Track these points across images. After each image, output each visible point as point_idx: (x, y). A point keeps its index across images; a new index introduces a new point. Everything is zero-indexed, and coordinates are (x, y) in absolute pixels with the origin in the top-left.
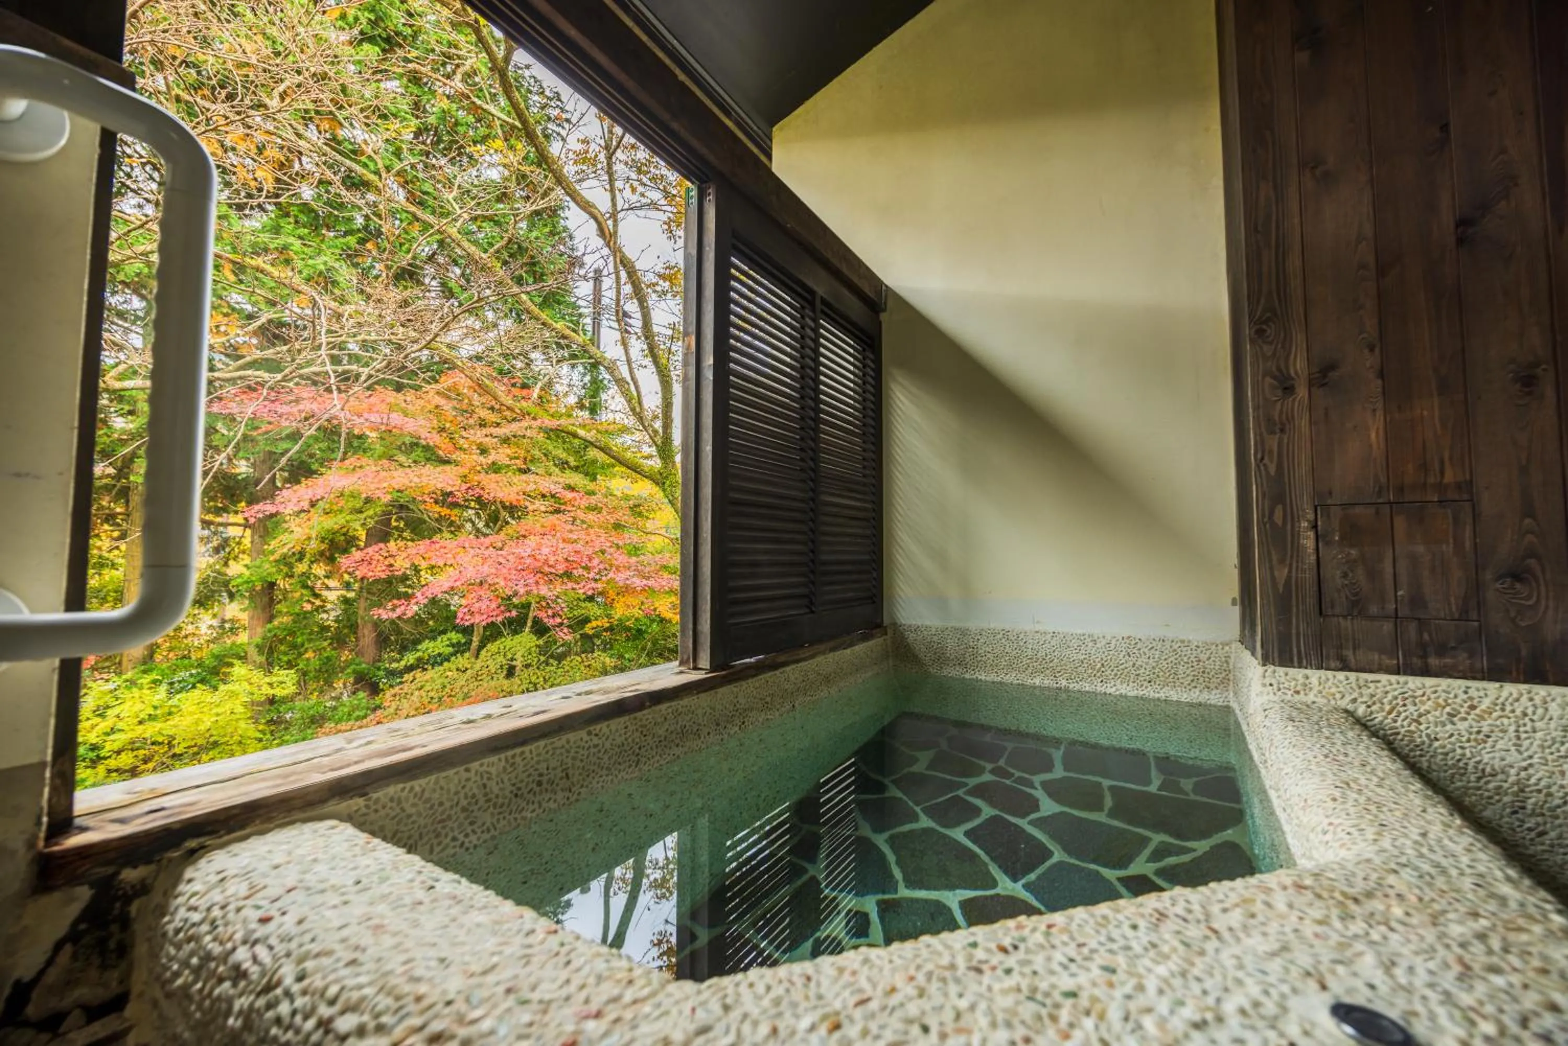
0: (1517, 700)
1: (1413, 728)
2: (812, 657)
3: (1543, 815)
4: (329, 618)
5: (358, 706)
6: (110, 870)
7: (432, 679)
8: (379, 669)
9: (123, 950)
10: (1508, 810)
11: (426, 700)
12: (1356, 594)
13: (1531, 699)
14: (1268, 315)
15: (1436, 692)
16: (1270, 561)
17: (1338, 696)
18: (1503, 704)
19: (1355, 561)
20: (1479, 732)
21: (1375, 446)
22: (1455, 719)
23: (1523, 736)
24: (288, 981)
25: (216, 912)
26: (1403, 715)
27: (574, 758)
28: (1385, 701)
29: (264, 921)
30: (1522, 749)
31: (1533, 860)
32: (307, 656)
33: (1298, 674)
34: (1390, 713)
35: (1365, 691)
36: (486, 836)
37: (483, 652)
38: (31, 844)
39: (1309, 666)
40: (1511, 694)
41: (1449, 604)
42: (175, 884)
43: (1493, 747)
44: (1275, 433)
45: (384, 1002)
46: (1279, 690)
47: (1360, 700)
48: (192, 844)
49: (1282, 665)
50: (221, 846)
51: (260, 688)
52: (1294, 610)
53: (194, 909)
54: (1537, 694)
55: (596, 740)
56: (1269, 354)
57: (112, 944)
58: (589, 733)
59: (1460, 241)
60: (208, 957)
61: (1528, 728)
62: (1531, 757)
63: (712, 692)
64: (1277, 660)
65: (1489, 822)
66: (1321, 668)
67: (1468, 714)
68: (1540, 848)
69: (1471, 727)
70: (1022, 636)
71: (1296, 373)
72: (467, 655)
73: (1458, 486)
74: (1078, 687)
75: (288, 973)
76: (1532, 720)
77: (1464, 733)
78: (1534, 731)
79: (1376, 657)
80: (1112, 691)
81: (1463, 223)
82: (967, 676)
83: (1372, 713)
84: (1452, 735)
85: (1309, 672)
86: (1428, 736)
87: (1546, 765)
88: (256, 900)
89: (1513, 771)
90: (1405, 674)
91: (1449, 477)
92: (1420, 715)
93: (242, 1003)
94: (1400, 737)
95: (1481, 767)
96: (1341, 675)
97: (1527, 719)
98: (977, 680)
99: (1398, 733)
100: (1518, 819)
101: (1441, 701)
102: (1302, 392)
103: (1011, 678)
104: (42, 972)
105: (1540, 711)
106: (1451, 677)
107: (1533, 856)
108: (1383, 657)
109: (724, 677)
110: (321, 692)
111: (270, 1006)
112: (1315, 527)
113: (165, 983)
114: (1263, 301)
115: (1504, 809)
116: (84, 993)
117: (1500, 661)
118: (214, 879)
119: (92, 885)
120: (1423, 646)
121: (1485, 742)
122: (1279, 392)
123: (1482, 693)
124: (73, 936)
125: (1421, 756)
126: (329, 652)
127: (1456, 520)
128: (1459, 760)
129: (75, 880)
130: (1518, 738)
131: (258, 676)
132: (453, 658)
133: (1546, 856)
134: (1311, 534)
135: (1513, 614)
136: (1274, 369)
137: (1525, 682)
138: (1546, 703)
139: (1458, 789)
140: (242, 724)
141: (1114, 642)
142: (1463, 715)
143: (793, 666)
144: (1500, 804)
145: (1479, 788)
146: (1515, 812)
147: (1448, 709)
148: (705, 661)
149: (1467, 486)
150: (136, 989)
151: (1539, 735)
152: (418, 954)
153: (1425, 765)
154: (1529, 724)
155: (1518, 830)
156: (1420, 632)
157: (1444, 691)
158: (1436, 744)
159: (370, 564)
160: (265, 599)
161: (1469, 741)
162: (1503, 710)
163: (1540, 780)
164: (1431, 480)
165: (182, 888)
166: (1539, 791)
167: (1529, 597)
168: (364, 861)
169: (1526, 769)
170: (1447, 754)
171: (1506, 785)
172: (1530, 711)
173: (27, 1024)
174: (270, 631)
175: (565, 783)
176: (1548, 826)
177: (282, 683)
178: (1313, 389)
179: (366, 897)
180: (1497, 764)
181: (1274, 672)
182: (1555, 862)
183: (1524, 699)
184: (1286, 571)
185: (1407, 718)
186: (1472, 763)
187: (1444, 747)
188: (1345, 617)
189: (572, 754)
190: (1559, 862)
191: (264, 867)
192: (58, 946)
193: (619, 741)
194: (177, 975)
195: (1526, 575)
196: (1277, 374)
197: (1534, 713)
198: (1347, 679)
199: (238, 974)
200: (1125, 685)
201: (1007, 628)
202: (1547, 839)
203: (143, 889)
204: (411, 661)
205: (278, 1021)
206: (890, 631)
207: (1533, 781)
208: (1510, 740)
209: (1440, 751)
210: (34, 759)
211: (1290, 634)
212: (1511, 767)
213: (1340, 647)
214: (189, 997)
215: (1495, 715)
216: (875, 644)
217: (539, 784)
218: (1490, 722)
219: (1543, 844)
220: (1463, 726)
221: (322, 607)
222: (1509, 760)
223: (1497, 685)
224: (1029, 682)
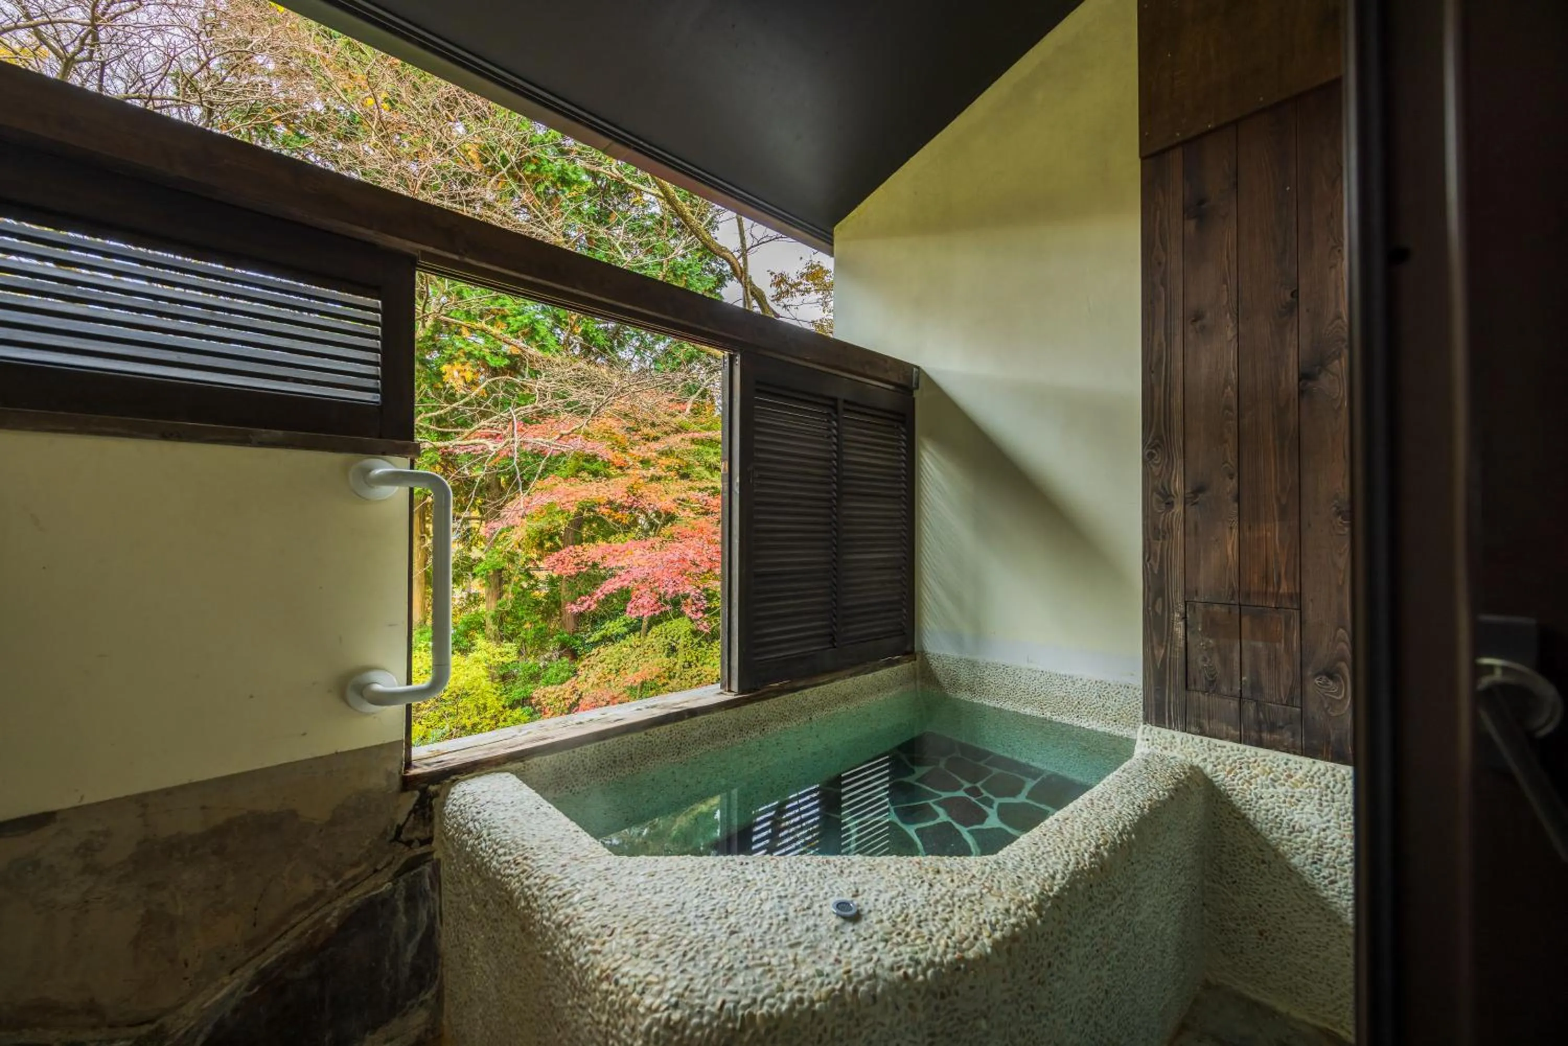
0: (1324, 774)
1: (1245, 787)
2: (832, 681)
3: (1335, 867)
4: (541, 593)
5: (563, 668)
6: (426, 785)
7: (611, 655)
8: (577, 638)
9: (431, 819)
10: (1310, 860)
11: (606, 671)
12: (1212, 676)
13: (1334, 776)
14: (1157, 441)
15: (1264, 760)
16: (1152, 641)
17: (1194, 755)
18: (1313, 777)
19: (1212, 649)
20: (1292, 797)
21: (1230, 558)
22: (1276, 784)
23: (1325, 804)
24: (485, 835)
25: (462, 807)
26: (1239, 776)
27: (636, 748)
28: (1227, 763)
29: (478, 813)
30: (1323, 814)
31: (1325, 901)
32: (525, 626)
33: (1166, 733)
34: (1229, 772)
35: (1214, 754)
36: (584, 788)
37: (649, 634)
38: (400, 772)
39: (1176, 728)
40: (1319, 769)
41: (1279, 691)
42: (448, 794)
43: (1302, 809)
44: (1158, 539)
45: (513, 845)
46: (1153, 744)
47: (1208, 760)
48: (453, 777)
49: (1157, 725)
50: (464, 780)
51: (494, 656)
52: (1168, 683)
53: (454, 805)
54: (1339, 772)
55: (650, 738)
56: (1157, 474)
57: (427, 816)
58: (646, 734)
59: (1301, 393)
60: (459, 825)
61: (1329, 798)
62: (1329, 821)
63: (738, 709)
64: (1154, 721)
65: (1296, 868)
66: (1185, 731)
67: (1286, 781)
68: (1331, 893)
69: (1287, 791)
70: (1018, 672)
71: (1176, 492)
72: (638, 634)
73: (1291, 597)
74: (1059, 719)
75: (485, 832)
76: (1332, 792)
77: (1281, 796)
78: (1333, 801)
79: (1225, 728)
80: (1085, 725)
81: (1305, 377)
82: (975, 701)
83: (1216, 771)
84: (1272, 797)
85: (1175, 733)
86: (1256, 794)
87: (1340, 829)
88: (475, 804)
89: (1315, 831)
90: (1245, 743)
91: (1284, 589)
92: (1251, 778)
93: (470, 842)
94: (1235, 793)
95: (1292, 824)
96: (1198, 738)
97: (1329, 791)
98: (982, 705)
99: (1234, 790)
100: (1316, 869)
101: (1267, 768)
102: (1178, 509)
103: (1008, 706)
104: (405, 823)
105: (1339, 786)
106: (1277, 749)
107: (1325, 898)
108: (1230, 728)
109: (748, 698)
110: (536, 655)
111: (479, 844)
112: (1185, 618)
113: (445, 834)
114: (1154, 430)
115: (1307, 859)
116: (418, 834)
117: (1315, 742)
118: (462, 793)
119: (420, 791)
120: (1259, 723)
121: (1297, 805)
122: (1163, 506)
123: (1298, 766)
124: (414, 811)
125: (1249, 809)
126: (541, 624)
127: (1287, 625)
128: (1277, 817)
129: (415, 788)
130: (1321, 805)
131: (493, 647)
132: (628, 637)
133: (1335, 900)
134: (1182, 623)
135: (1326, 706)
136: (1160, 487)
137: (1332, 761)
138: (1344, 779)
139: (1274, 839)
140: (484, 681)
141: (1089, 684)
142: (1282, 781)
143: (812, 689)
144: (1304, 856)
145: (1290, 841)
146: (1315, 863)
147: (1271, 776)
148: (735, 687)
149: (1298, 597)
150: (436, 835)
151: (1336, 804)
152: (527, 832)
153: (1252, 817)
154: (1330, 795)
155: (1316, 876)
156: (1257, 710)
157: (1270, 761)
158: (1261, 802)
159: (563, 563)
160: (497, 580)
161: (1284, 802)
162: (1312, 781)
163: (1334, 840)
164: (1271, 589)
165: (450, 796)
166: (1333, 849)
167: (1338, 694)
168: (517, 794)
169: (1324, 830)
170: (1268, 811)
171: (1309, 841)
172: (1331, 785)
173: (401, 842)
174: (500, 606)
175: (629, 762)
176: (1338, 877)
177: (508, 653)
178: (1187, 506)
179: (514, 809)
180: (1304, 824)
181: (1151, 730)
182: (1341, 905)
183: (1328, 775)
184: (1163, 651)
185: (1241, 778)
186: (1285, 820)
187: (1267, 805)
188: (1203, 693)
189: (635, 745)
190: (1344, 906)
191: (479, 791)
192: (409, 814)
193: (666, 739)
194: (450, 830)
195: (1337, 675)
196: (1162, 491)
197: (1334, 787)
198: (1201, 742)
199: (470, 832)
200: (1095, 722)
201: (1008, 663)
202: (1336, 886)
203: (436, 794)
204: (598, 638)
205: (481, 849)
206: (918, 658)
207: (1329, 840)
208: (1315, 805)
209: (1264, 807)
210: (399, 739)
211: (1164, 702)
212: (1315, 827)
213: (1199, 716)
214: (454, 840)
215: (1305, 784)
216: (903, 668)
217: (615, 762)
218: (1301, 789)
219: (1333, 890)
220: (1281, 790)
221: (535, 585)
222: (1313, 821)
223: (1311, 760)
224: (1022, 711)
